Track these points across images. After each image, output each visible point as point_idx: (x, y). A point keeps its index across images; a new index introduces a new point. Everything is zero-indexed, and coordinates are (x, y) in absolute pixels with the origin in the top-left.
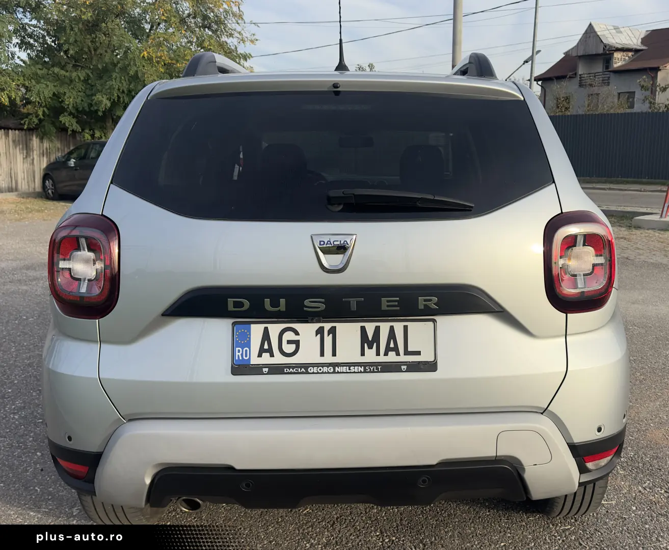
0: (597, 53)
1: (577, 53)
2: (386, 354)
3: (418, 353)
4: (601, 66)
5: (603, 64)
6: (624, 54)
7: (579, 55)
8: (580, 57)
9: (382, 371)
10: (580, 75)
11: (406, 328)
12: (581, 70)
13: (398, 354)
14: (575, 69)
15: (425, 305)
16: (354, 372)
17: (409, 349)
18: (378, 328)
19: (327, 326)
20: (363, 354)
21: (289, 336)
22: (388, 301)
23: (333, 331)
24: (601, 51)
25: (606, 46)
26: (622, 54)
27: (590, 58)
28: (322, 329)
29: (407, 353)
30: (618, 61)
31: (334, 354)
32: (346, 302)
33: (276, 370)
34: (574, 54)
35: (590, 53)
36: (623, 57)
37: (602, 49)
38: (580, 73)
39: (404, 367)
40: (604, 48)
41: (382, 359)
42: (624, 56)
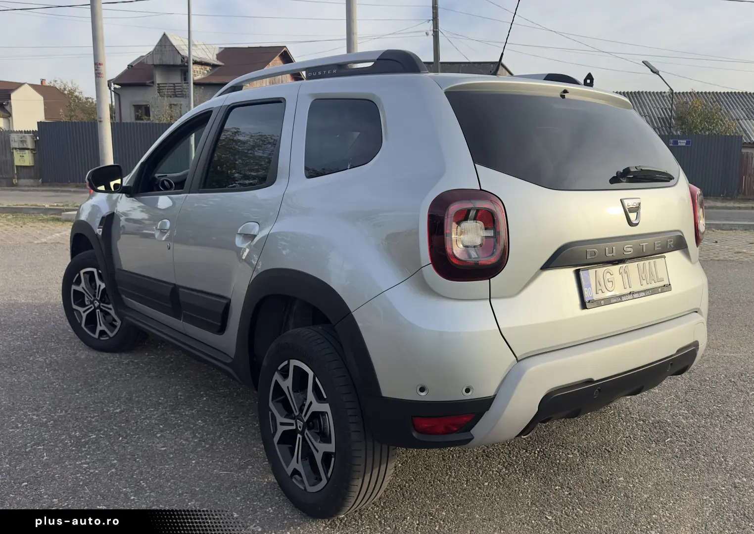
0: (175, 64)
1: (153, 62)
4: (180, 77)
5: (181, 76)
6: (203, 67)
7: (155, 64)
8: (156, 66)
10: (158, 84)
12: (159, 79)
14: (152, 77)
24: (179, 62)
25: (184, 59)
26: (200, 67)
27: (168, 68)
30: (197, 74)
34: (150, 62)
35: (168, 63)
36: (202, 71)
37: (180, 60)
38: (158, 82)
40: (182, 60)
42: (202, 69)
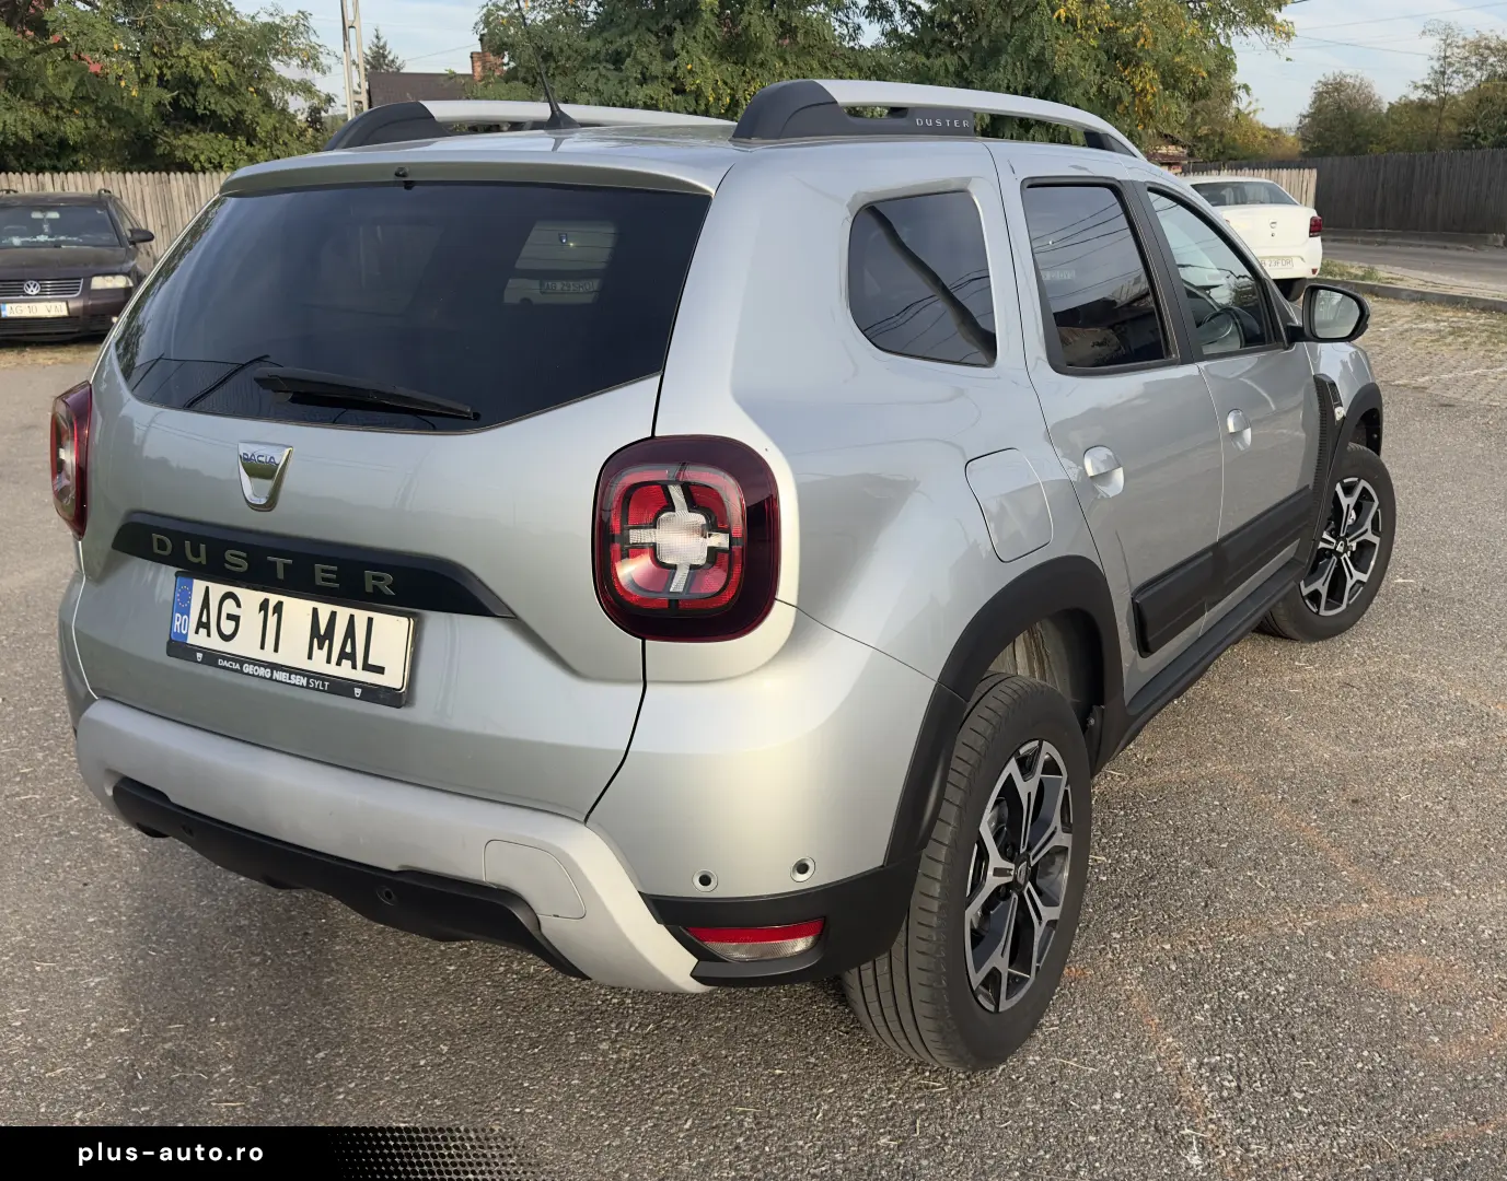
2: (339, 663)
3: (380, 670)
9: (329, 692)
11: (370, 620)
13: (354, 667)
15: (375, 587)
16: (294, 685)
17: (370, 662)
18: (333, 614)
19: (274, 599)
20: (310, 657)
21: (229, 607)
22: (324, 571)
23: (279, 608)
28: (266, 601)
29: (367, 667)
31: (276, 650)
32: (270, 562)
33: (211, 657)
39: (358, 691)
41: (332, 670)
